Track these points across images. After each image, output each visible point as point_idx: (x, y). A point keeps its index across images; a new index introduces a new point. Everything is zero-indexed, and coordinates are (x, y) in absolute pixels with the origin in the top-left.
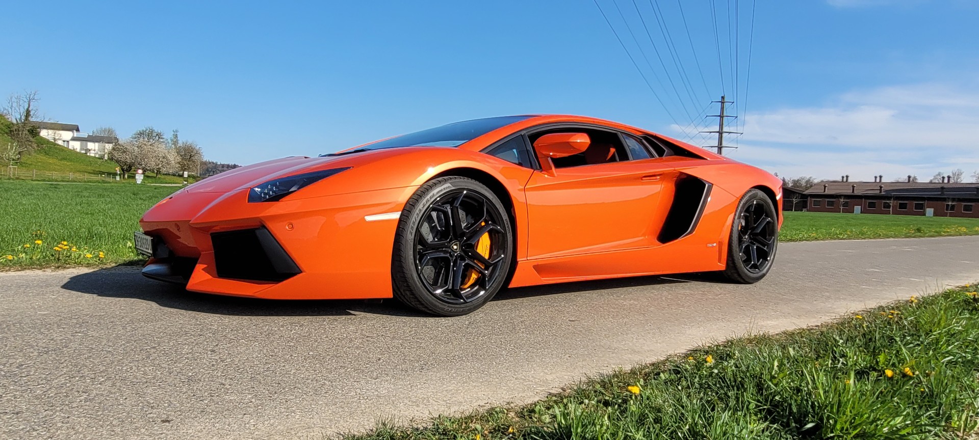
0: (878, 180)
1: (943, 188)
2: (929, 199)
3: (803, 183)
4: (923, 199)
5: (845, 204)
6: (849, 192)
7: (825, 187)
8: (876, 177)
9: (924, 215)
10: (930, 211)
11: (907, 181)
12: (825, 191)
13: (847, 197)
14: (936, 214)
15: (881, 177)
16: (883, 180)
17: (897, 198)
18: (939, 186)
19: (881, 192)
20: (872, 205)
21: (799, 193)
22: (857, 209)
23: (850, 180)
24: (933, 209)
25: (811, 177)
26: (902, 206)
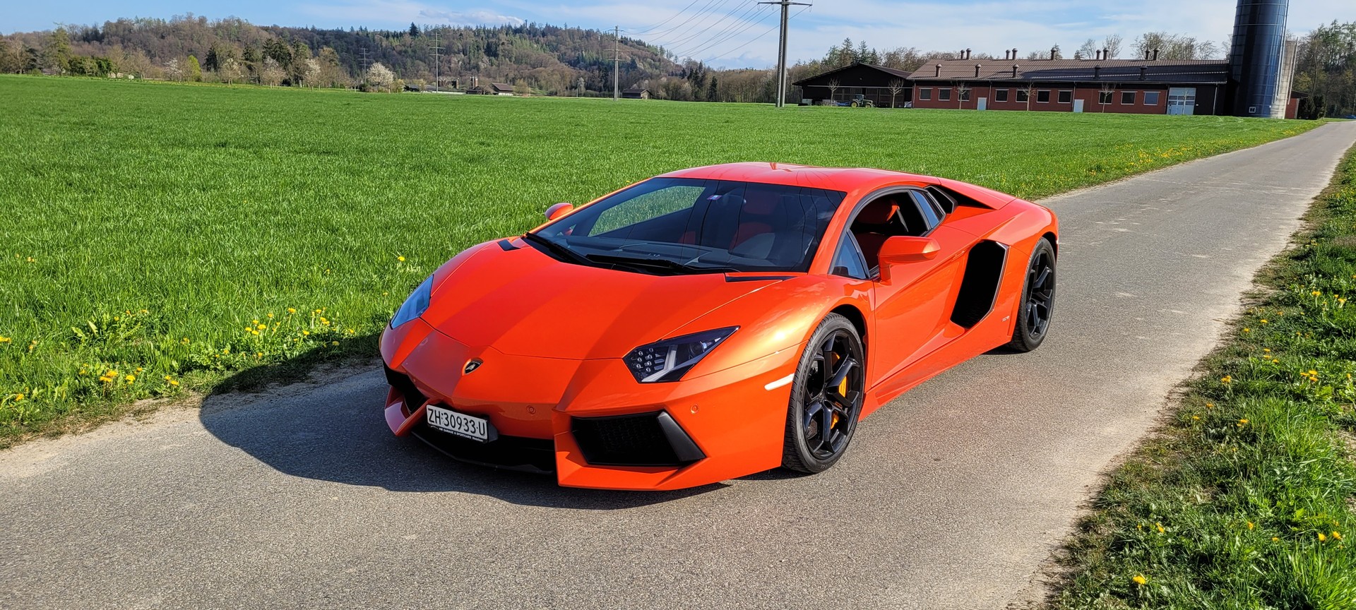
0: (1011, 57)
1: (1097, 69)
2: (1080, 85)
3: (902, 58)
4: (1070, 85)
5: (966, 96)
6: (969, 75)
7: (938, 68)
8: (1008, 52)
9: (1071, 109)
10: (1079, 104)
11: (1049, 57)
12: (937, 75)
13: (968, 83)
14: (1086, 109)
15: (1014, 51)
16: (1018, 56)
17: (1037, 85)
18: (1093, 65)
19: (1014, 76)
20: (1002, 96)
21: (901, 79)
22: (982, 101)
23: (974, 54)
24: (1083, 100)
25: (913, 48)
26: (1043, 97)
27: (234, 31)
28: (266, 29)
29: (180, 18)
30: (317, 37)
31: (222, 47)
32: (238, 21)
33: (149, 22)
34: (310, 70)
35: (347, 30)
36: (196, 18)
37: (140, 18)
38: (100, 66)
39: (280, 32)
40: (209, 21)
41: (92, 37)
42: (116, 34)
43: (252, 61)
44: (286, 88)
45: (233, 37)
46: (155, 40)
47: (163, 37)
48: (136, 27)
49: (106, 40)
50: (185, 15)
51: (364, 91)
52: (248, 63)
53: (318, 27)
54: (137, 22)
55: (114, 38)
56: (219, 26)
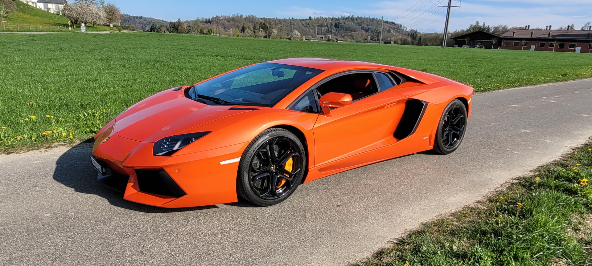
0: (548, 28)
1: (589, 34)
2: (579, 41)
3: (501, 29)
4: (575, 41)
5: (525, 45)
6: (528, 36)
7: (514, 33)
8: (547, 27)
9: (574, 51)
10: (578, 49)
11: (567, 29)
12: (513, 36)
13: (527, 39)
14: (582, 51)
15: (550, 26)
16: (552, 29)
17: (559, 40)
18: (588, 32)
19: (549, 36)
20: (542, 45)
21: (497, 37)
22: (533, 47)
23: (530, 28)
24: (580, 48)
25: (506, 25)
26: (562, 46)
27: (250, 19)
28: (261, 19)
29: (235, 15)
30: (277, 21)
31: (247, 24)
32: (253, 16)
33: (225, 17)
34: (274, 33)
35: (288, 19)
36: (239, 15)
37: (223, 15)
38: (209, 31)
39: (266, 20)
40: (243, 16)
41: (208, 22)
42: (215, 21)
43: (255, 30)
44: (265, 39)
45: (250, 21)
46: (227, 23)
47: (229, 22)
48: (221, 18)
49: (212, 23)
50: (236, 14)
51: (290, 40)
52: (254, 30)
53: (278, 18)
54: (222, 17)
55: (215, 22)
56: (246, 18)
